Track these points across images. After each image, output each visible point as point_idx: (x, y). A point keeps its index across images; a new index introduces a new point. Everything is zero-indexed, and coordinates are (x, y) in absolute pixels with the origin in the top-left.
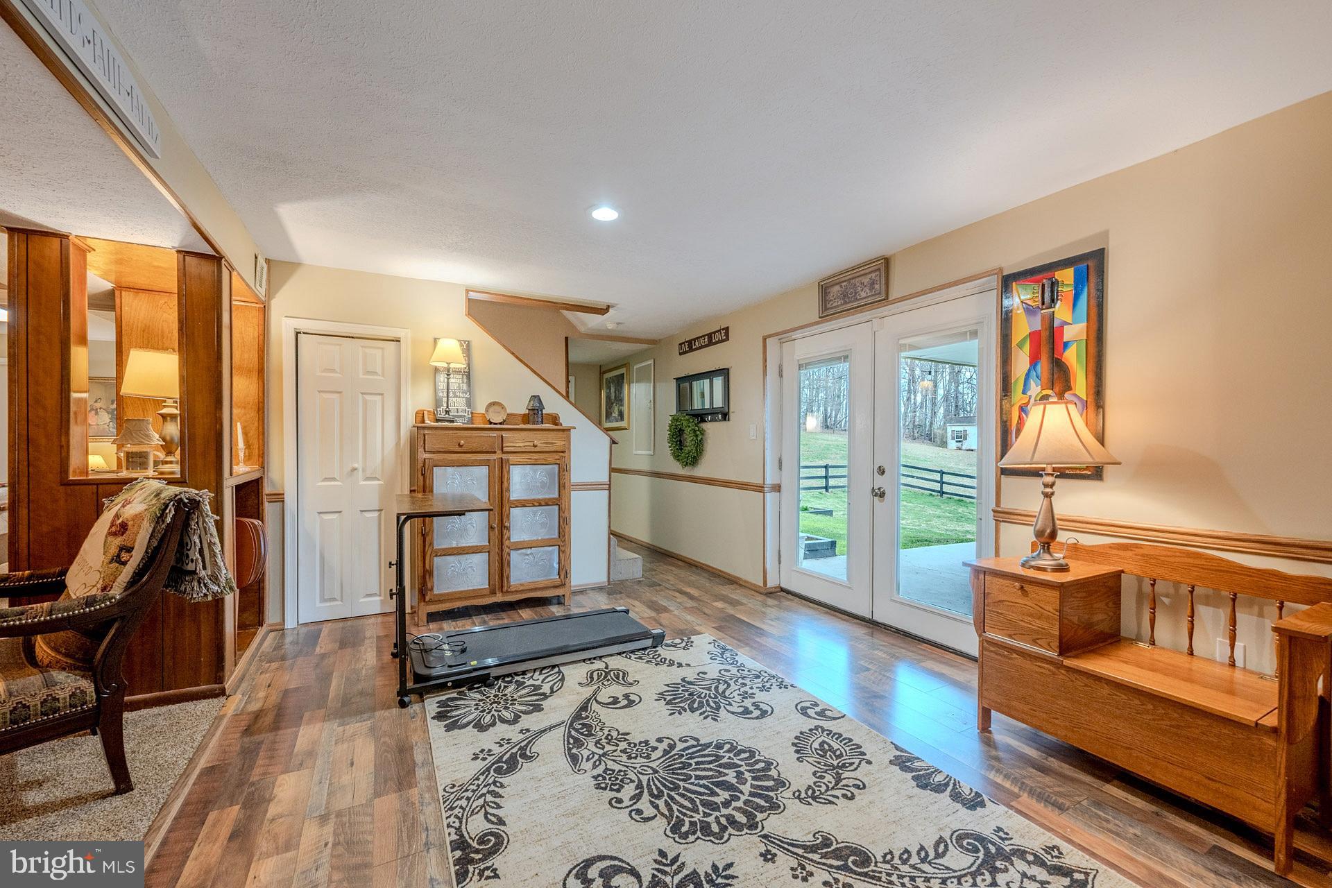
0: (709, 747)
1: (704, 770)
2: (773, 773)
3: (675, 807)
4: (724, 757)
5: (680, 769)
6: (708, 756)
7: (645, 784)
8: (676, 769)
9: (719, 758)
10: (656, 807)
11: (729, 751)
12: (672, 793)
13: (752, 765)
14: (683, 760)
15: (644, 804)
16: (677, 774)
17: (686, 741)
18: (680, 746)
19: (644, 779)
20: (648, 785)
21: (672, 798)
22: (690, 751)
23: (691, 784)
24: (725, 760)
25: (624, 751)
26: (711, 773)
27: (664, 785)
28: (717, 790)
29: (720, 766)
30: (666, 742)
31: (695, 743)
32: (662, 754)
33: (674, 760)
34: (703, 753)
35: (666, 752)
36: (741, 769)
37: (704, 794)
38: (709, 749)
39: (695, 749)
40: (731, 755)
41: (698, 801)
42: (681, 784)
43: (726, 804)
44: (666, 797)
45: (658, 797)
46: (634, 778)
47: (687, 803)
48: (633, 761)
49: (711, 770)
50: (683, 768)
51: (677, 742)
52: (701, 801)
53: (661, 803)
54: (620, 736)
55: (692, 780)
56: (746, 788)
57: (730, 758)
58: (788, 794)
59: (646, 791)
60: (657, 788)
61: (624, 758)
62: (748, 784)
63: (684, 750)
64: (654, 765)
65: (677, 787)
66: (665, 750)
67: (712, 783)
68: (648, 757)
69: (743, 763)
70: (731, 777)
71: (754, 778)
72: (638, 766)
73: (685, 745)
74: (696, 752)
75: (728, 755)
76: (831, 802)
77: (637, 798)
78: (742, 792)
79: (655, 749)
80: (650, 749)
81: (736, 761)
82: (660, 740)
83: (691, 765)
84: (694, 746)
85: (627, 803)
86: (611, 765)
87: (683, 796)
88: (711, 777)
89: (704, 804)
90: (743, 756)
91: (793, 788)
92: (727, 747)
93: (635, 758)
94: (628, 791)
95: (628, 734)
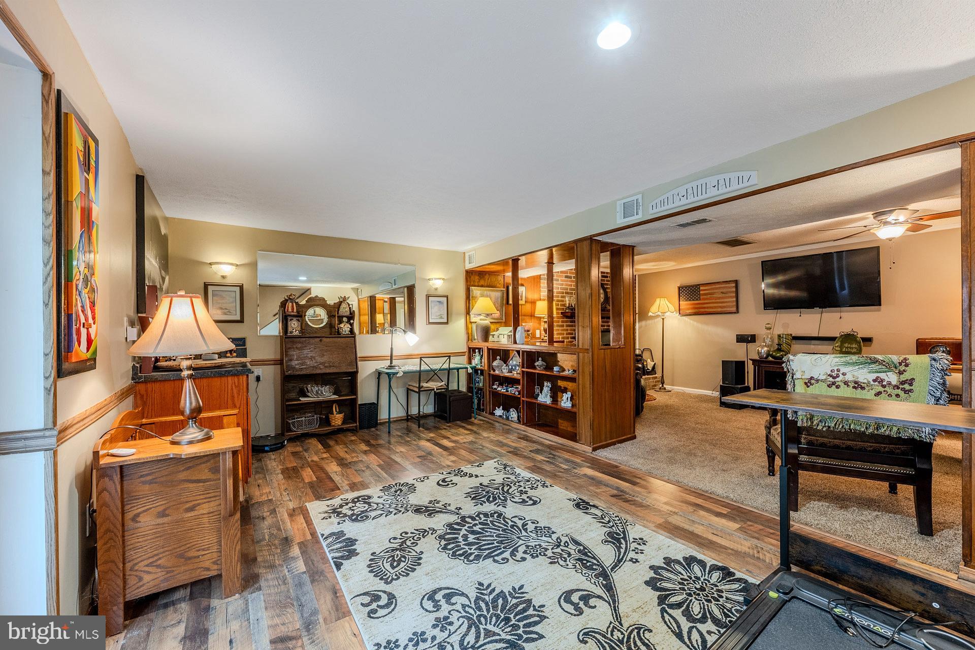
0: (485, 556)
1: (488, 540)
2: (443, 543)
3: (503, 522)
4: (475, 549)
5: (504, 540)
6: (485, 549)
7: (523, 531)
8: (506, 540)
9: (479, 549)
10: (512, 521)
11: (471, 554)
12: (505, 527)
13: (457, 546)
14: (503, 545)
15: (520, 523)
16: (505, 537)
17: (503, 559)
18: (507, 555)
19: (524, 533)
20: (521, 531)
21: (505, 525)
22: (499, 551)
23: (495, 533)
24: (474, 547)
25: (546, 550)
26: (484, 538)
27: (511, 531)
28: (480, 530)
29: (478, 543)
30: (518, 557)
31: (496, 558)
32: (519, 549)
33: (509, 545)
34: (489, 551)
35: (516, 550)
36: (464, 543)
37: (487, 528)
38: (485, 554)
39: (496, 553)
40: (469, 551)
41: (491, 525)
42: (502, 533)
43: (475, 525)
44: (509, 526)
45: (512, 526)
46: (531, 534)
47: (497, 524)
48: (537, 543)
49: (484, 540)
50: (502, 541)
51: (510, 558)
52: (489, 525)
53: (510, 523)
54: (556, 560)
55: (495, 535)
56: (463, 532)
57: (471, 549)
58: (439, 532)
59: (521, 528)
60: (515, 529)
61: (544, 545)
62: (461, 534)
63: (503, 552)
64: (521, 542)
65: (504, 530)
66: (517, 552)
67: (483, 533)
68: (527, 547)
69: (462, 546)
70: (471, 538)
71: (457, 538)
72: (531, 540)
73: (503, 556)
74: (495, 551)
75: (472, 551)
76: (417, 530)
77: (524, 525)
78: (466, 530)
79: (525, 552)
80: (528, 552)
81: (467, 547)
82: (524, 559)
83: (497, 543)
84: (497, 555)
85: (529, 522)
86: (549, 540)
87: (499, 527)
88: (483, 537)
89: (487, 524)
90: (461, 552)
91: (434, 536)
92: (471, 558)
93: (536, 546)
94: (531, 527)
95: (551, 563)
